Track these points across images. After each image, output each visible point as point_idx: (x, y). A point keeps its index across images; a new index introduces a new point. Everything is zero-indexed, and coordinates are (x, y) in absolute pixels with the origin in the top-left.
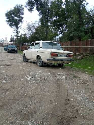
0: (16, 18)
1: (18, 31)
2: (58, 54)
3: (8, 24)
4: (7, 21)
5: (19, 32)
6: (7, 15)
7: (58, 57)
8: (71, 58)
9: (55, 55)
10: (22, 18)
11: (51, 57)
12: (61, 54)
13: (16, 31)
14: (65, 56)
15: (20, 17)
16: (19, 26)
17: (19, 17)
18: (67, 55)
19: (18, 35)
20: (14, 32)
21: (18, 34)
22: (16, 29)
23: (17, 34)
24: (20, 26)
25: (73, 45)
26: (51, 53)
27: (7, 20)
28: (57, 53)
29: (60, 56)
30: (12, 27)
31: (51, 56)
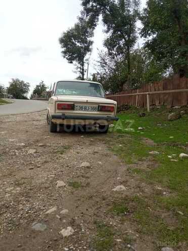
0: (78, 44)
1: (83, 70)
2: (74, 105)
3: (65, 57)
4: (63, 52)
5: (85, 71)
6: (62, 41)
7: (77, 112)
8: (113, 114)
9: (67, 107)
10: (91, 43)
11: (57, 111)
12: (84, 105)
13: (79, 69)
14: (93, 109)
15: (86, 42)
16: (85, 59)
17: (84, 41)
18: (99, 106)
19: (83, 77)
20: (76, 71)
21: (83, 75)
22: (79, 66)
23: (81, 74)
24: (87, 60)
25: (169, 87)
26: (57, 103)
27: (63, 49)
28: (72, 103)
29: (81, 108)
30: (71, 62)
31: (58, 109)
